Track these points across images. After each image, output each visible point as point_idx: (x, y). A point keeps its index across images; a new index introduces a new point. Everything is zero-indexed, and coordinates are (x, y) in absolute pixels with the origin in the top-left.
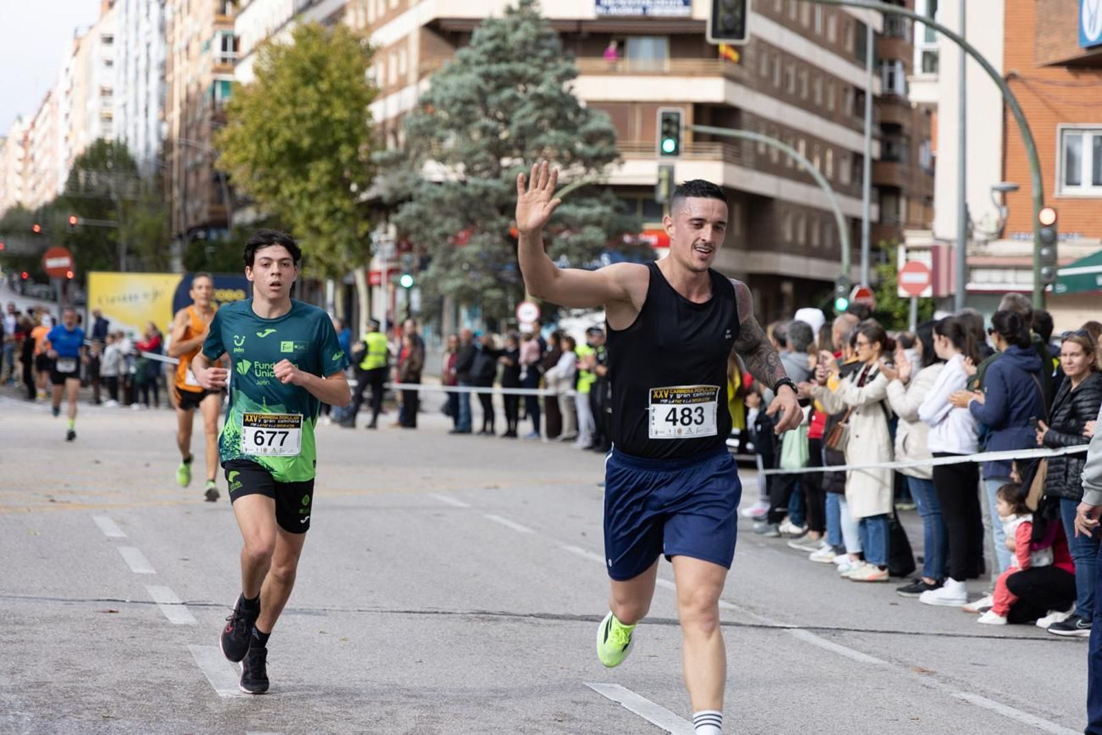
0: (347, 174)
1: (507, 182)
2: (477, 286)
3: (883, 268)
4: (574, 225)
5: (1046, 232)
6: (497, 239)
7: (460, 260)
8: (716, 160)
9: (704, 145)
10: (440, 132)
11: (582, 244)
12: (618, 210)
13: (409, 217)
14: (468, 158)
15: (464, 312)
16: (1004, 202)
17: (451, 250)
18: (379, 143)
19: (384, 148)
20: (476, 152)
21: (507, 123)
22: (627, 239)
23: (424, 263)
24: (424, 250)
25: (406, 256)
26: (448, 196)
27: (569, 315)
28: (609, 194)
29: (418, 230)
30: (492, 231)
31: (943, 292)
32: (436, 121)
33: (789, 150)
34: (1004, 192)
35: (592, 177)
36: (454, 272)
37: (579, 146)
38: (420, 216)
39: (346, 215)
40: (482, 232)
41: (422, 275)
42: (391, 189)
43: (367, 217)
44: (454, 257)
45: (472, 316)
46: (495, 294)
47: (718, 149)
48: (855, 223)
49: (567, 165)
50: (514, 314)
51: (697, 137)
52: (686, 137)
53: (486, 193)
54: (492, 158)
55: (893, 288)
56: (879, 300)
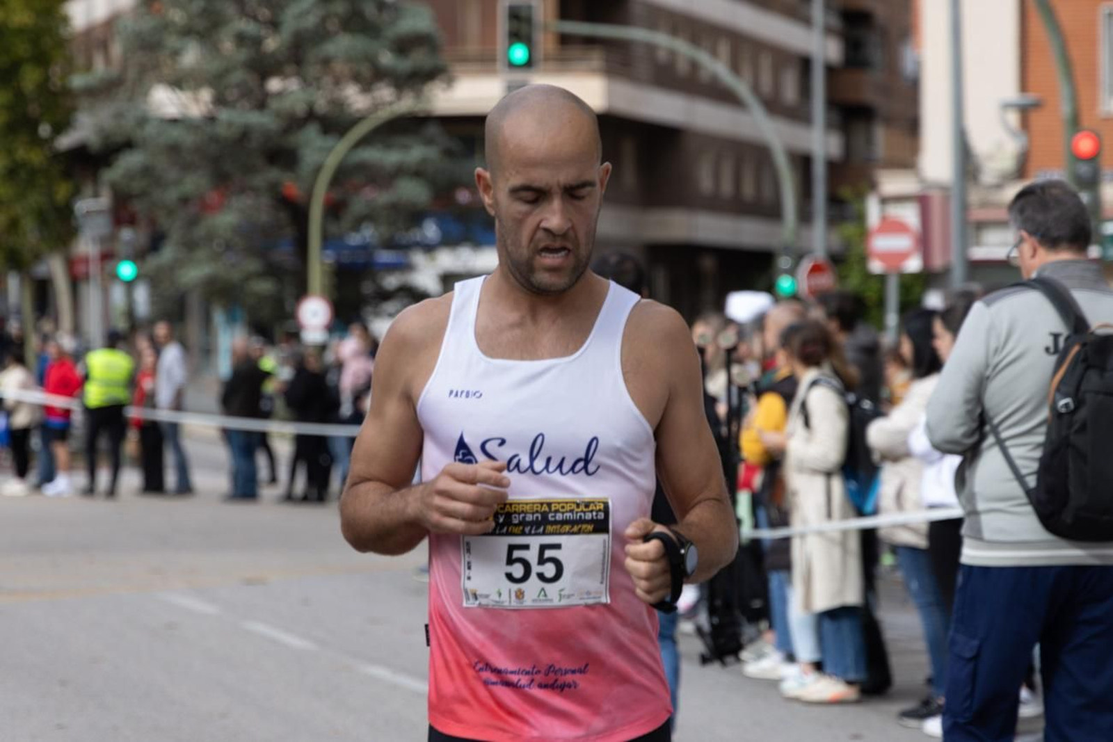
0: (33, 109)
1: (278, 114)
2: (235, 275)
3: (849, 229)
4: (382, 178)
5: (1084, 169)
6: (265, 201)
7: (210, 237)
8: (593, 71)
9: (575, 51)
10: (172, 41)
11: (394, 207)
12: (448, 153)
13: (130, 176)
14: (216, 81)
15: (219, 317)
16: (1025, 124)
17: (193, 222)
18: (80, 60)
19: (89, 67)
20: (226, 71)
21: (274, 25)
22: (463, 196)
23: (156, 242)
24: (152, 222)
25: (126, 234)
26: (187, 139)
27: (377, 314)
28: (433, 130)
29: (143, 194)
30: (255, 190)
31: (938, 262)
32: (166, 26)
33: (703, 57)
34: (1025, 112)
35: (406, 104)
36: (201, 254)
37: (387, 58)
38: (147, 171)
39: (33, 173)
40: (242, 190)
41: (153, 262)
42: (101, 131)
43: (67, 175)
44: (200, 231)
45: (231, 319)
46: (264, 287)
47: (596, 58)
48: (803, 163)
49: (367, 87)
50: (292, 316)
51: (565, 40)
52: (545, 42)
53: (245, 134)
54: (252, 80)
55: (863, 259)
56: (842, 278)
